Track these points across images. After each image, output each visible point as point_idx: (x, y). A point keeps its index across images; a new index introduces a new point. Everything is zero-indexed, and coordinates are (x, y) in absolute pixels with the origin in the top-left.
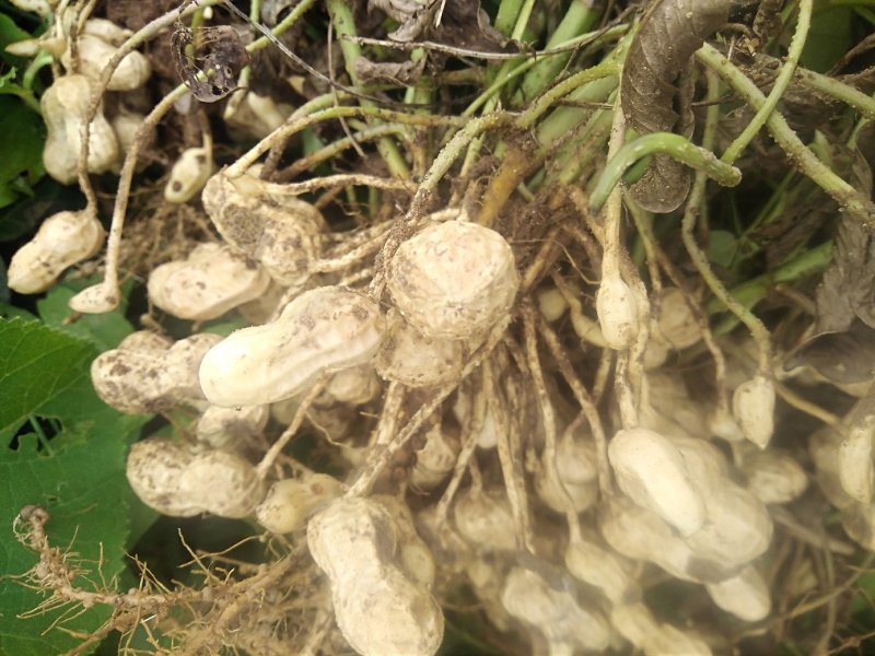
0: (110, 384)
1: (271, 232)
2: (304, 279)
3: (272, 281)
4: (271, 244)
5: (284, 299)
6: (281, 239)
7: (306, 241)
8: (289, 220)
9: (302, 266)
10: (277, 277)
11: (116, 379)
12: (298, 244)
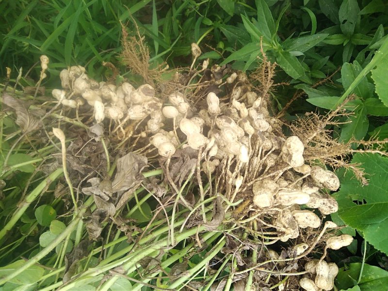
0: (334, 206)
1: (287, 221)
2: (284, 209)
3: (291, 212)
4: (288, 218)
5: (290, 207)
6: (286, 219)
7: (281, 216)
8: (283, 222)
9: (284, 212)
10: (290, 212)
11: (332, 206)
12: (283, 216)
